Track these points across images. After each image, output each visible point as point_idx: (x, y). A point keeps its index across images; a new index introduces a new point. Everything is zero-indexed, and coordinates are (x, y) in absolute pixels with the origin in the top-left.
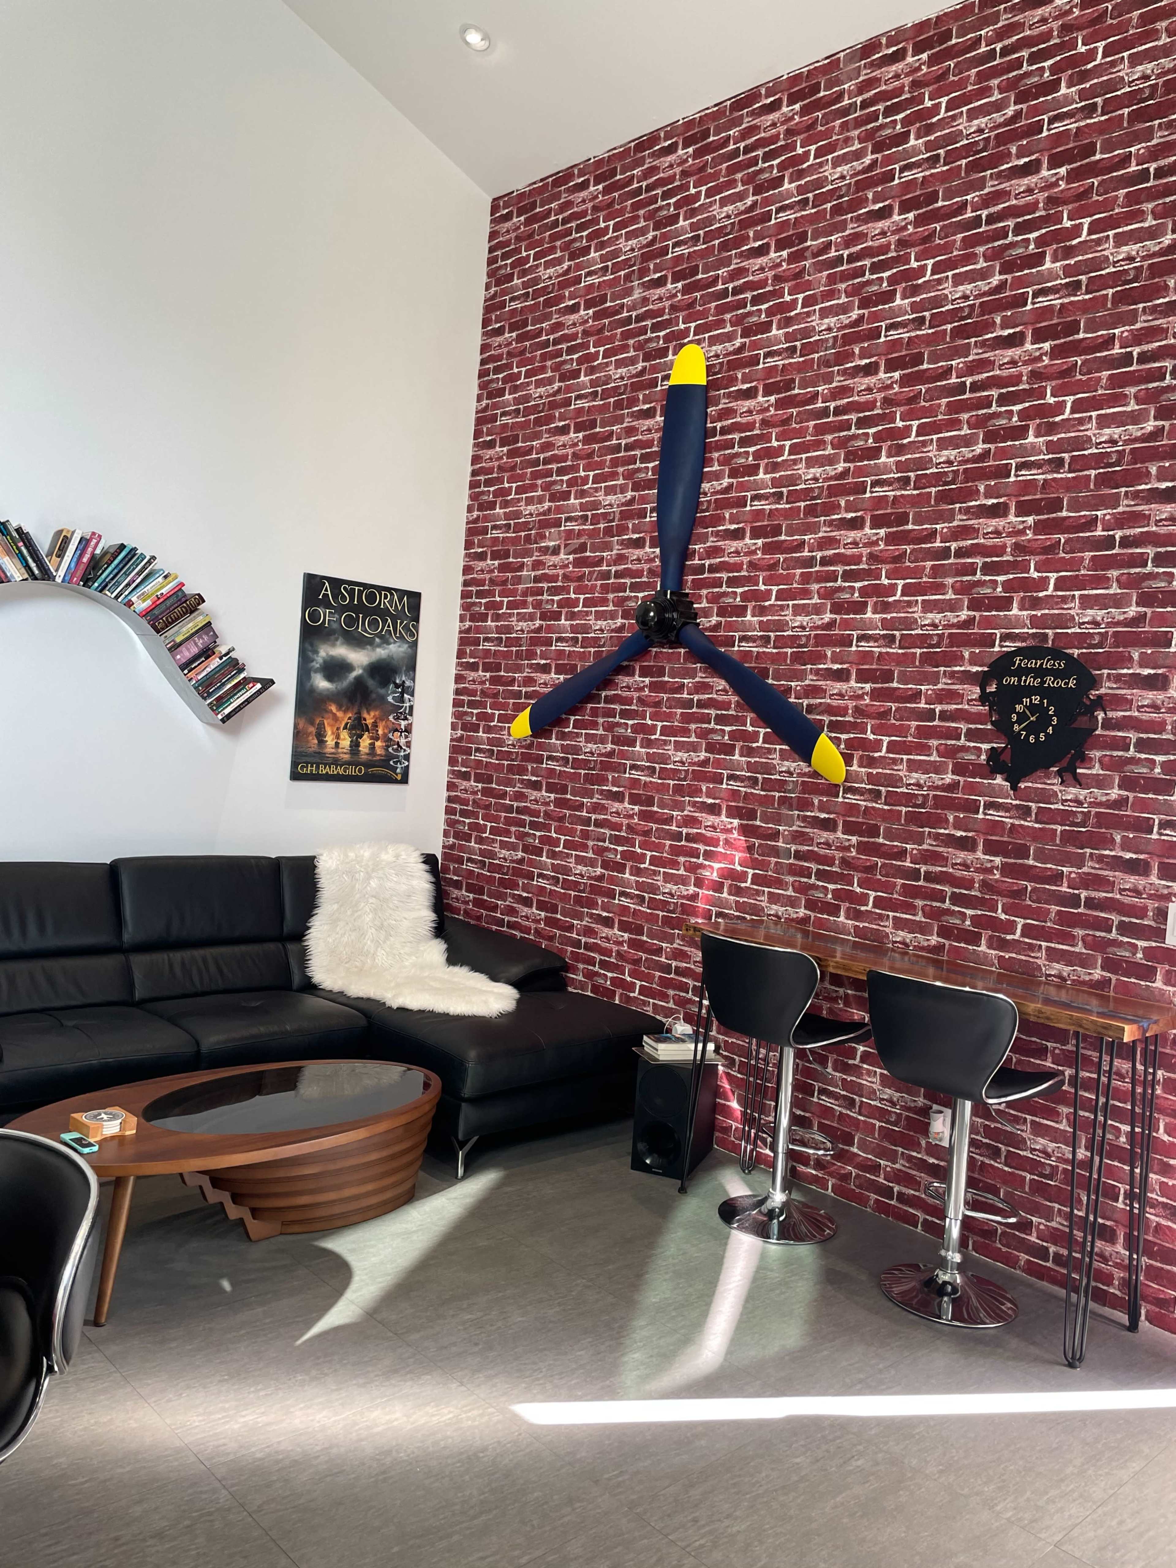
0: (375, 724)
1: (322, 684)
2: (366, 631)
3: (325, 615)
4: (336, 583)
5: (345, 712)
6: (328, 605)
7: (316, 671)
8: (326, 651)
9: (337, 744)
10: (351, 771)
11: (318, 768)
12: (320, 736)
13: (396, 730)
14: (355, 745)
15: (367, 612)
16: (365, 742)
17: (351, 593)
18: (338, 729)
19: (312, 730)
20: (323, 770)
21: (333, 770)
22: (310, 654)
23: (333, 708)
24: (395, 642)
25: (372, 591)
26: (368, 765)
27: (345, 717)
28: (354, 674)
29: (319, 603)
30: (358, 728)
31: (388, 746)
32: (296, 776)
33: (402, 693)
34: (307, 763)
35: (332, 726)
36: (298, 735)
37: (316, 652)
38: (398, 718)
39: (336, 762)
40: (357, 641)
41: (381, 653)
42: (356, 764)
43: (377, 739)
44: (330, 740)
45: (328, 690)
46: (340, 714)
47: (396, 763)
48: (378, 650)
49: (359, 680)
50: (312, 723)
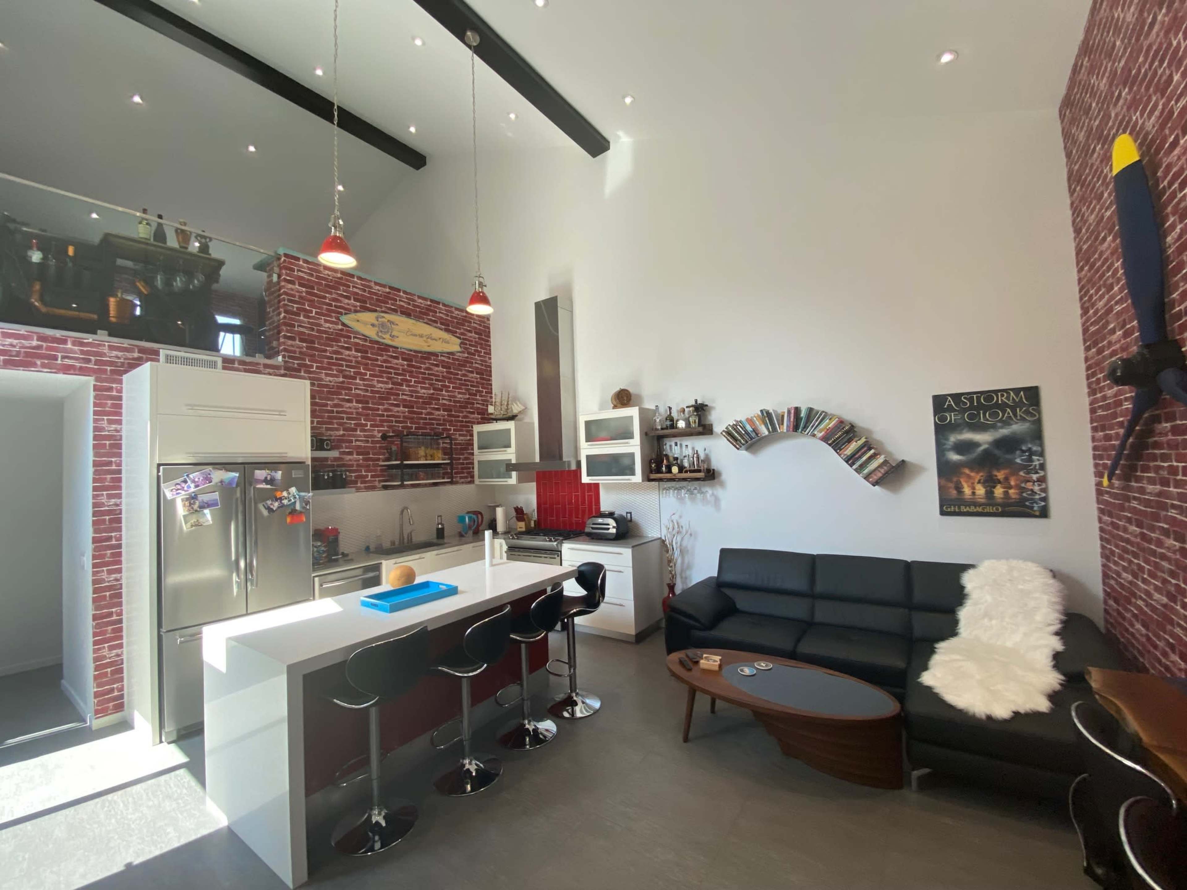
0: (1007, 479)
1: (955, 457)
2: (988, 420)
3: (951, 417)
4: (957, 397)
5: (977, 473)
6: (954, 410)
7: (949, 450)
8: (953, 438)
9: (974, 493)
10: (989, 509)
11: (959, 508)
12: (959, 489)
13: (1029, 481)
14: (990, 494)
15: (985, 409)
16: (999, 491)
17: (971, 400)
18: (973, 483)
19: (952, 485)
20: (964, 509)
21: (972, 509)
22: (944, 441)
23: (967, 471)
24: (1016, 423)
25: (988, 395)
26: (1003, 505)
27: (977, 476)
28: (982, 448)
29: (945, 410)
30: (990, 482)
31: (1022, 493)
32: (943, 513)
33: (1030, 456)
34: (950, 505)
35: (966, 482)
36: (941, 488)
37: (947, 439)
38: (1028, 473)
39: (975, 504)
40: (982, 428)
41: (1004, 432)
42: (993, 505)
43: (1011, 487)
44: (967, 491)
45: (960, 460)
46: (972, 474)
47: (1032, 503)
48: (1001, 430)
49: (986, 451)
50: (951, 481)
